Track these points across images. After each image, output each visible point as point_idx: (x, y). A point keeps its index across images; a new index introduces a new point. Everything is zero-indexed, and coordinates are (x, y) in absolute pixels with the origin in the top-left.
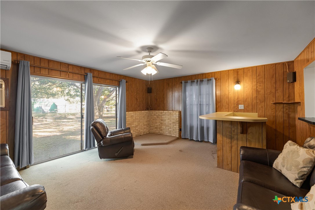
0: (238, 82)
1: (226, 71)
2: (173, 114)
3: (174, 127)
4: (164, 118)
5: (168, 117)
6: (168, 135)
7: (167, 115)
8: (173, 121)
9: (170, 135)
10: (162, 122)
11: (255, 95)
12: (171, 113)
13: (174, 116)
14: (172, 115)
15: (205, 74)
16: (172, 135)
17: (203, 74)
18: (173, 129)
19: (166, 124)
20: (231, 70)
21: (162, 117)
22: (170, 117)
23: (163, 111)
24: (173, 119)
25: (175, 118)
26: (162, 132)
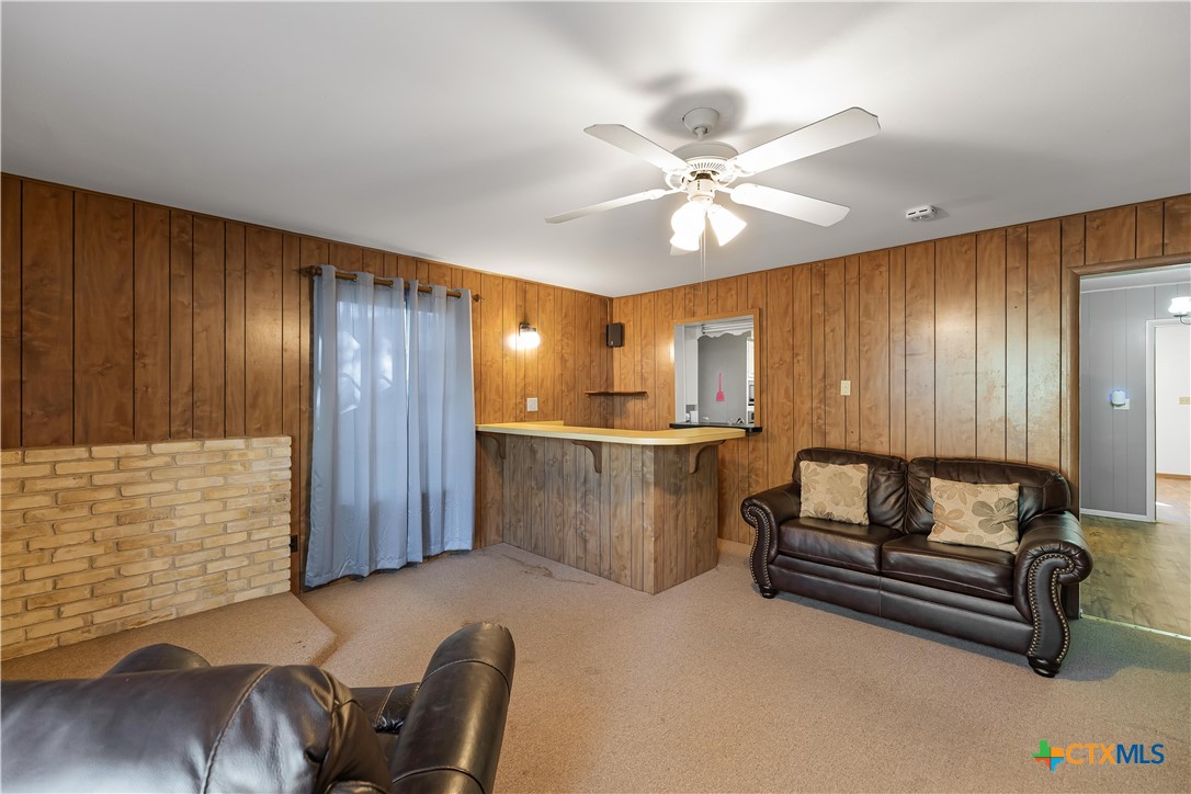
0: (525, 325)
1: (496, 277)
2: (251, 455)
3: (255, 537)
4: (151, 495)
5: (203, 483)
6: (198, 608)
7: (184, 473)
8: (248, 503)
9: (222, 601)
10: (124, 531)
11: (558, 371)
12: (225, 453)
13: (258, 466)
14: (239, 467)
15: (429, 264)
16: (239, 598)
17: (417, 262)
18: (250, 556)
19: (181, 536)
20: (511, 279)
21: (127, 492)
22: (220, 481)
23: (139, 449)
24: (255, 490)
25: (263, 479)
26: (130, 611)
